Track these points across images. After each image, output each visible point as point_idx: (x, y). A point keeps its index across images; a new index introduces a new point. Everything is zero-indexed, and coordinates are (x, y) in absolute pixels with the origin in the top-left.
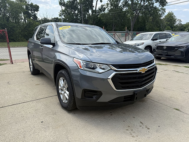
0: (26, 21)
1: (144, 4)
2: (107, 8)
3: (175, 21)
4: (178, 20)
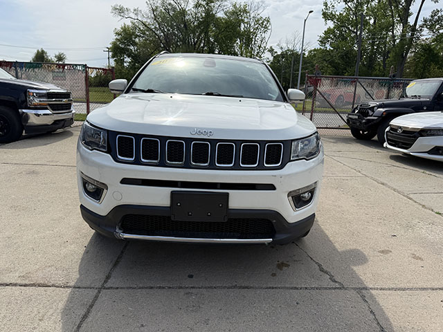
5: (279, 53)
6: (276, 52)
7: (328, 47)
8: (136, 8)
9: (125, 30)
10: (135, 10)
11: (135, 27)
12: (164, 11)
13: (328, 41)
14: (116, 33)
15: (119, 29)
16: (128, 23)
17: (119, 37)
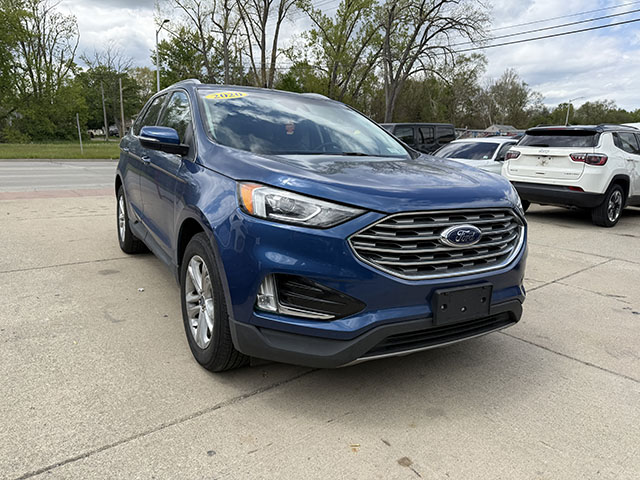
0: (31, 73)
1: (427, 40)
2: (310, 45)
3: (524, 95)
4: (534, 93)
5: (85, 70)
6: (81, 69)
7: (167, 68)
13: (165, 59)
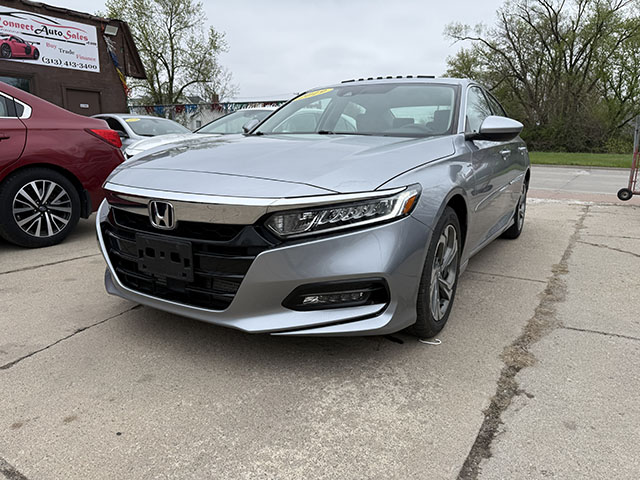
8: (478, 23)
9: (462, 56)
10: (477, 26)
11: (477, 51)
12: (522, 20)
14: (450, 63)
15: (454, 57)
16: (467, 46)
17: (452, 68)
